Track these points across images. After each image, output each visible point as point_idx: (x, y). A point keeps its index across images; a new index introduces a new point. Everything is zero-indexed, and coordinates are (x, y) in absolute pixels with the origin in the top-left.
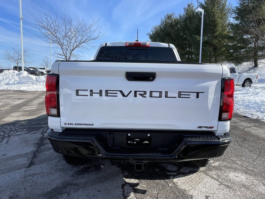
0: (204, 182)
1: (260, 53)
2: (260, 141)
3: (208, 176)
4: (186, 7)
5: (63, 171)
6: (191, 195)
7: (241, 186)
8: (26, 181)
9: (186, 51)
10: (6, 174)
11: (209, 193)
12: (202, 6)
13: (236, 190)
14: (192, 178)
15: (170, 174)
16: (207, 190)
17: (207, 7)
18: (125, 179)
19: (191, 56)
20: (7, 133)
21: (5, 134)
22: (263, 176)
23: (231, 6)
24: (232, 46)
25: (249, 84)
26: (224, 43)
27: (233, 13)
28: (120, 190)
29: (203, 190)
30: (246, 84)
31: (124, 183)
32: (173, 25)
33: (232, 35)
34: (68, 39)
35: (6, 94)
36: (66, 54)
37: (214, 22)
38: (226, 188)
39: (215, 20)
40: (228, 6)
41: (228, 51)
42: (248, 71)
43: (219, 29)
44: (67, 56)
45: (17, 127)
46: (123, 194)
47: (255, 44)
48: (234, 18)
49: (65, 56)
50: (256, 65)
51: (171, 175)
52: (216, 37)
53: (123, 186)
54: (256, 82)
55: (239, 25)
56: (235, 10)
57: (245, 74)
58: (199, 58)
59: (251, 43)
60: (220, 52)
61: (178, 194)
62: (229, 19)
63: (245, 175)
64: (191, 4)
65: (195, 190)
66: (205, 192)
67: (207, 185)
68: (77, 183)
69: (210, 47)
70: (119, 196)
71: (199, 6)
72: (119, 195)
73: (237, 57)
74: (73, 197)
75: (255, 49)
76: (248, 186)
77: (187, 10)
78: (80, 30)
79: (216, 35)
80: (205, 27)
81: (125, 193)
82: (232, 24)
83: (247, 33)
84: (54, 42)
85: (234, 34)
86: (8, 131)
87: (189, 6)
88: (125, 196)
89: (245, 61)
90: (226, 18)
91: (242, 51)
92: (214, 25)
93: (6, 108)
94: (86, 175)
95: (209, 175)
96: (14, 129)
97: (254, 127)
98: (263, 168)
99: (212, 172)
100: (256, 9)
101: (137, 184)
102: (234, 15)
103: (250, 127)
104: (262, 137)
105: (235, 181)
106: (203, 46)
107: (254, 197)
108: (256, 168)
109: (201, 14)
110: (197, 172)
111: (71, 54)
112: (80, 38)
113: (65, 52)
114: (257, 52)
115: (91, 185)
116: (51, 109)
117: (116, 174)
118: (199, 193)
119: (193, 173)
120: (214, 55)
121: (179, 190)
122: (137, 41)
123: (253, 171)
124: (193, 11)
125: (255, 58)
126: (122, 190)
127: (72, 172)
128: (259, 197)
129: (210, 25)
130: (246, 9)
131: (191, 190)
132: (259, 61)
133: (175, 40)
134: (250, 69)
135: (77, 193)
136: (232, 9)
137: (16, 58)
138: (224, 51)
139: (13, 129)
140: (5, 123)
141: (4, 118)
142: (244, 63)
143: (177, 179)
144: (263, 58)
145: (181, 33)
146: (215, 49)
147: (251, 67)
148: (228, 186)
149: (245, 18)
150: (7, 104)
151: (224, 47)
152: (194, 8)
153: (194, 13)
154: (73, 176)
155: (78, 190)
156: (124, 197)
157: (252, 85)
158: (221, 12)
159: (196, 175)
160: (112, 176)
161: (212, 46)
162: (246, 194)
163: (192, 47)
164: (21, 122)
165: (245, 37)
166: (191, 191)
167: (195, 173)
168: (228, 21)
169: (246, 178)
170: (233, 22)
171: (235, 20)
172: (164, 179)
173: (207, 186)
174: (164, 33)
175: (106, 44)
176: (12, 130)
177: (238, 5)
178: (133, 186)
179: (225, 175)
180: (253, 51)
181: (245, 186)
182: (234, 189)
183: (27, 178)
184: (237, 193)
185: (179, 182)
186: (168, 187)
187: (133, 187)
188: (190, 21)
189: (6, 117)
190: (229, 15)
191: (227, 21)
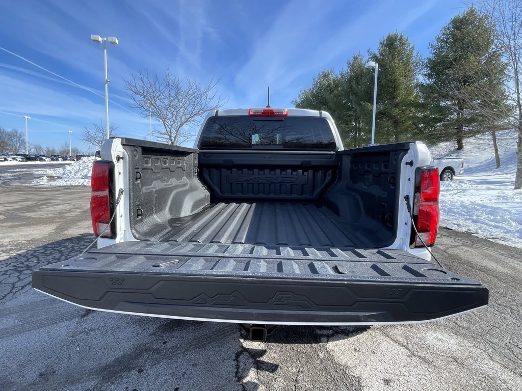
0: (382, 349)
1: (466, 128)
2: (476, 272)
3: (389, 337)
4: (351, 61)
5: (139, 324)
6: (359, 377)
7: (449, 359)
8: (75, 342)
9: (351, 126)
10: (44, 328)
11: (392, 374)
12: (375, 59)
13: (439, 368)
14: (361, 341)
15: (321, 333)
16: (387, 367)
17: (382, 59)
18: (242, 341)
19: (359, 134)
20: (64, 254)
21: (61, 256)
22: (488, 340)
23: (420, 58)
24: (422, 118)
25: (450, 176)
26: (409, 114)
27: (424, 68)
28: (231, 364)
29: (381, 366)
30: (445, 176)
31: (241, 349)
32: (331, 88)
33: (421, 101)
34: (172, 109)
35: (79, 192)
36: (171, 132)
37: (394, 82)
38: (421, 363)
39: (395, 79)
40: (416, 57)
41: (416, 126)
42: (447, 155)
43: (402, 92)
44: (172, 135)
45: (83, 245)
46: (236, 373)
47: (458, 114)
48: (425, 75)
49: (169, 135)
50: (460, 147)
51: (323, 336)
52: (397, 105)
53: (238, 355)
54: (461, 172)
55: (433, 85)
56: (426, 63)
57: (444, 161)
58: (371, 135)
59: (452, 114)
60: (403, 127)
61: (334, 373)
62: (417, 77)
63: (455, 336)
64: (359, 56)
65: (366, 366)
66: (384, 371)
67: (386, 356)
68: (159, 349)
69: (388, 120)
70: (229, 377)
71: (371, 58)
72: (229, 374)
73: (431, 135)
74: (148, 376)
75: (459, 122)
76: (462, 359)
77: (353, 66)
78: (191, 97)
79: (397, 101)
80: (381, 89)
81: (240, 370)
82: (422, 85)
83: (446, 97)
84: (153, 114)
85: (425, 99)
86: (69, 250)
87: (355, 58)
88: (239, 378)
89: (442, 141)
90: (413, 75)
91: (438, 125)
92: (395, 87)
93: (73, 214)
94: (176, 333)
95: (391, 336)
96: (78, 248)
97: (464, 247)
98: (485, 323)
99: (396, 329)
100: (459, 61)
101: (263, 353)
102: (425, 71)
103: (456, 246)
104: (478, 264)
105: (437, 349)
106: (377, 119)
107: (475, 383)
108: (474, 324)
109: (374, 70)
110: (369, 330)
111: (177, 132)
112: (190, 108)
113: (168, 130)
114: (462, 126)
115: (183, 352)
116: (100, 224)
117: (228, 332)
118: (373, 372)
119: (362, 332)
120: (394, 132)
121: (337, 366)
122: (268, 106)
123: (468, 328)
124: (361, 66)
125: (458, 136)
126: (235, 363)
127: (155, 326)
128: (484, 384)
129: (388, 87)
130: (444, 61)
131: (358, 366)
132: (464, 141)
133: (334, 111)
134: (451, 153)
135: (156, 368)
136: (422, 62)
137: (99, 139)
138: (410, 126)
139: (75, 248)
140: (65, 238)
141: (66, 229)
142: (442, 144)
143: (334, 342)
144: (471, 136)
145: (344, 100)
146: (396, 123)
147: (453, 150)
148: (424, 360)
149: (442, 75)
150: (77, 208)
151: (410, 120)
152: (363, 62)
153: (363, 69)
154: (154, 334)
155: (159, 363)
156: (237, 379)
157: (454, 177)
158: (404, 66)
159: (367, 335)
160: (221, 335)
161: (392, 118)
162: (458, 377)
163: (359, 121)
164: (90, 237)
165: (442, 104)
166: (359, 368)
167: (365, 333)
168: (415, 81)
169: (458, 344)
170: (424, 82)
171: (426, 79)
172: (311, 343)
173: (387, 359)
174: (318, 99)
175: (217, 112)
176: (74, 250)
177: (431, 56)
178: (256, 355)
179: (419, 335)
180: (455, 125)
181: (456, 360)
182: (437, 365)
183: (77, 337)
184: (443, 375)
185: (336, 349)
186: (317, 358)
187: (255, 359)
188: (357, 81)
189: (70, 228)
190: (417, 71)
191: (413, 81)
